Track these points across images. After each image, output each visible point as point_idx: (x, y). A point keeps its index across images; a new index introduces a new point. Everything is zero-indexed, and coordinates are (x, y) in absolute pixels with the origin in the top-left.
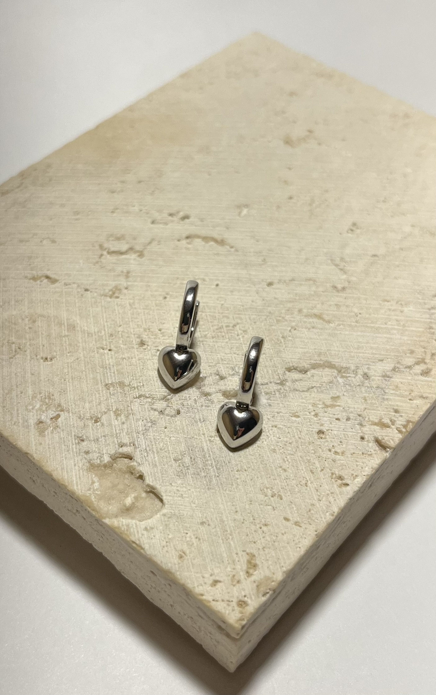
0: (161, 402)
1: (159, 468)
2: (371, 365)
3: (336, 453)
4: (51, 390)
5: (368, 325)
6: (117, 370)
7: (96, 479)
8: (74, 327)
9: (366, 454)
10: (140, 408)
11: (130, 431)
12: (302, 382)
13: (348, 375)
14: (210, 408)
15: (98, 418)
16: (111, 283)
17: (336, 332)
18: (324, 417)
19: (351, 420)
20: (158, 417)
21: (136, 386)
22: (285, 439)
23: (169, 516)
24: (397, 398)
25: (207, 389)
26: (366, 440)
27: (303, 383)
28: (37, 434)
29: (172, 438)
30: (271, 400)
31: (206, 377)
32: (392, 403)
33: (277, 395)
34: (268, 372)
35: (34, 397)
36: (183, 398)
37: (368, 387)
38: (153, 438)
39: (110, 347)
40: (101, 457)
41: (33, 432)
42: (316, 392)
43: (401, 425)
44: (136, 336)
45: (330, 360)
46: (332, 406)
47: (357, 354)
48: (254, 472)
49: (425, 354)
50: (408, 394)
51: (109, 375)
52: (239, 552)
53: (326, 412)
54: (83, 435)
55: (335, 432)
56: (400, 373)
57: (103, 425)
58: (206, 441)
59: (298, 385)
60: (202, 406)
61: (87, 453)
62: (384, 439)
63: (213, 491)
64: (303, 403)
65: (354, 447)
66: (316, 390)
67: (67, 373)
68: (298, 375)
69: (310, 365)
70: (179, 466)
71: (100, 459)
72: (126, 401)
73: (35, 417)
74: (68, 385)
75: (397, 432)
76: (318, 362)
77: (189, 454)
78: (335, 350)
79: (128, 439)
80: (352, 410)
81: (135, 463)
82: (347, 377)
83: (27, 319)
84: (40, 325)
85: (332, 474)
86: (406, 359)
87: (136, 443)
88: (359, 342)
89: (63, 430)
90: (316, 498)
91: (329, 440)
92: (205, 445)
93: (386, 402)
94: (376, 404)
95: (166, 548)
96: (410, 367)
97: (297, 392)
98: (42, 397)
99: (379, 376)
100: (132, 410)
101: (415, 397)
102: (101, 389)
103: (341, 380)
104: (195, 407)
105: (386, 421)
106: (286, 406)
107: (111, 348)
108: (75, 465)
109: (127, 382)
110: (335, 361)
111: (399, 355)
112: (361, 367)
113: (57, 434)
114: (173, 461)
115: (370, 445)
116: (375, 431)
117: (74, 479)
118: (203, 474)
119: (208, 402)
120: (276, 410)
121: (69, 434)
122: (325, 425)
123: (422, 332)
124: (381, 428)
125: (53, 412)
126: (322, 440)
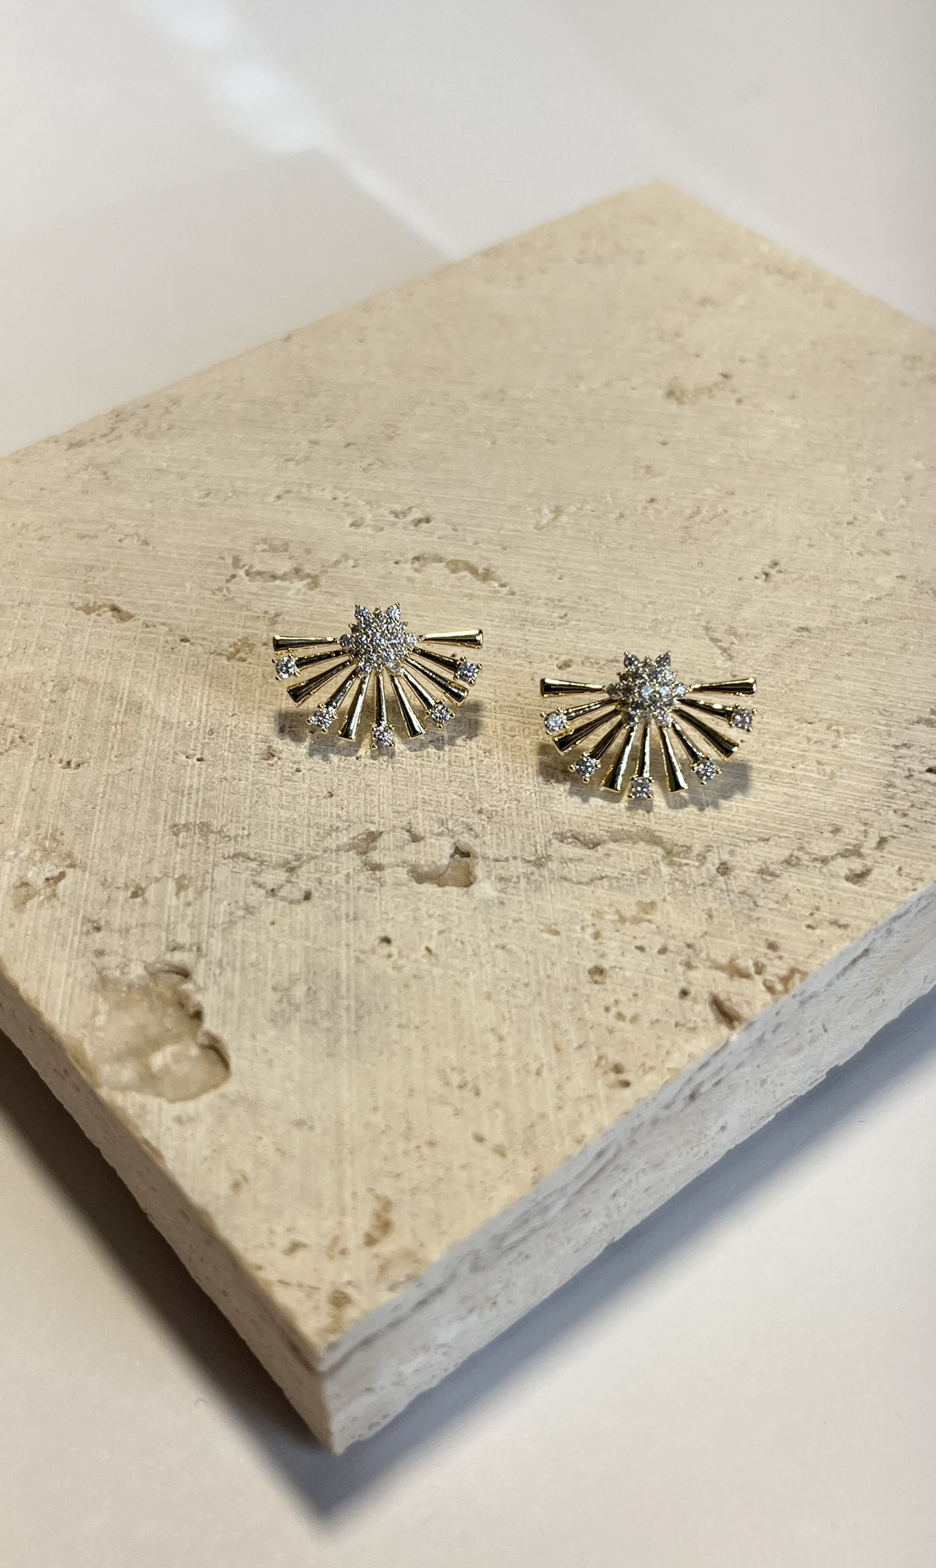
0: (277, 871)
1: (238, 1001)
2: (740, 847)
3: (620, 1016)
4: (60, 824)
6: (204, 800)
7: (103, 1007)
8: (140, 708)
9: (683, 1025)
10: (229, 878)
11: (196, 920)
12: (582, 864)
13: (684, 861)
14: (375, 895)
15: (141, 888)
16: (235, 629)
18: (612, 939)
19: (668, 953)
20: (262, 899)
21: (232, 835)
22: (517, 975)
23: (233, 1099)
24: (781, 919)
25: (376, 857)
26: (690, 997)
27: (583, 867)
28: (11, 905)
29: (281, 946)
30: (505, 893)
31: (382, 832)
32: (768, 929)
33: (523, 885)
35: (23, 834)
36: (325, 869)
37: (722, 890)
38: (241, 940)
39: (202, 754)
40: (126, 965)
42: (606, 887)
43: (777, 975)
44: (259, 736)
46: (636, 921)
47: (716, 822)
48: (432, 1033)
49: (865, 837)
50: (808, 914)
51: (185, 807)
52: (358, 1190)
53: (618, 931)
54: (100, 918)
55: (628, 974)
56: (800, 869)
57: (146, 902)
58: (348, 960)
59: (571, 870)
60: (359, 888)
61: (100, 953)
62: (730, 1000)
63: (340, 1060)
64: (573, 906)
65: (661, 1009)
66: (607, 884)
67: (101, 795)
68: (577, 850)
69: (607, 832)
70: (280, 1001)
71: (122, 969)
72: (206, 862)
73: (16, 871)
74: (97, 818)
75: (764, 988)
76: (625, 828)
77: (307, 981)
79: (188, 935)
80: (674, 931)
81: (191, 988)
82: (680, 865)
83: (51, 684)
84: (73, 698)
85: (600, 1058)
86: (821, 843)
87: (204, 947)
89: (63, 904)
90: (552, 1102)
91: (611, 988)
92: (344, 965)
93: (754, 925)
94: (731, 926)
95: (209, 1163)
96: (824, 861)
97: (566, 884)
98: (39, 834)
99: (752, 871)
100: (213, 880)
101: (821, 922)
102: (160, 833)
103: (665, 869)
104: (344, 890)
105: (747, 964)
106: (536, 908)
107: (204, 757)
108: (68, 975)
109: (216, 824)
111: (806, 831)
112: (718, 847)
113: (49, 911)
114: (269, 992)
115: (699, 1008)
116: (714, 981)
117: (59, 1001)
118: (325, 1024)
119: (373, 882)
120: (513, 915)
121: (74, 912)
122: (611, 957)
123: (870, 792)
124: (732, 976)
125: (53, 867)
126: (597, 987)
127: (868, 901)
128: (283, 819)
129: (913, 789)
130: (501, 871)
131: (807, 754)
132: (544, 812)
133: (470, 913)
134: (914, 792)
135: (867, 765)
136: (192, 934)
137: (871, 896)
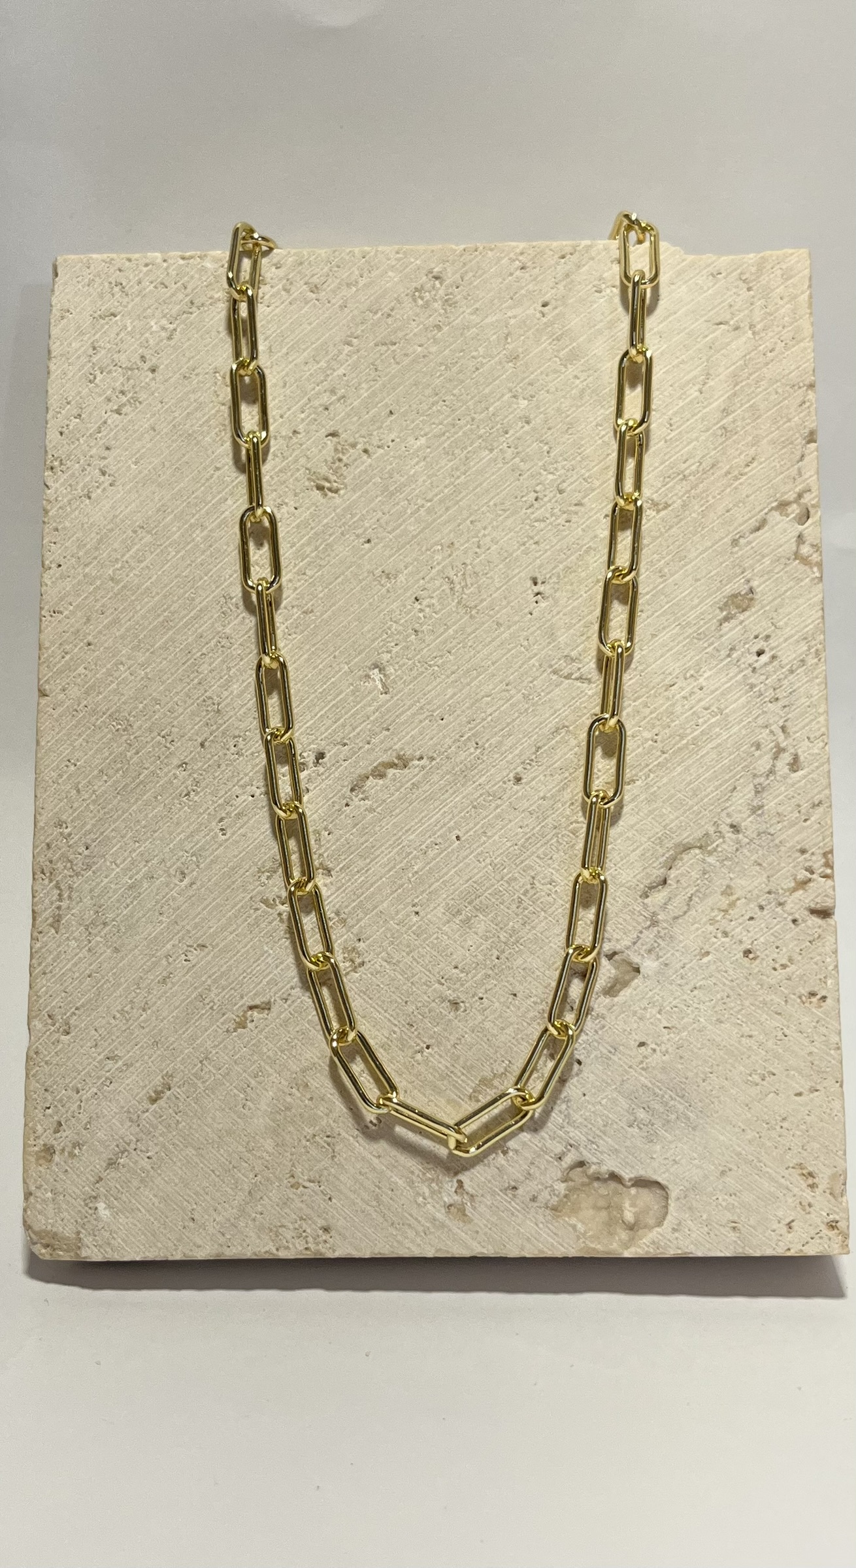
1: (623, 1150)
2: (728, 807)
3: (784, 966)
5: (679, 745)
6: (463, 1068)
7: (573, 1221)
12: (673, 900)
13: (714, 845)
17: (652, 790)
18: (733, 930)
19: (765, 908)
21: (503, 1071)
22: (719, 996)
23: (683, 1196)
24: (790, 832)
26: (800, 921)
27: (676, 902)
28: (461, 1224)
29: (604, 1102)
30: (661, 957)
32: (791, 843)
33: (662, 944)
34: (625, 920)
35: (411, 1183)
37: (748, 844)
38: (582, 1120)
39: (424, 1043)
40: (554, 1191)
41: (455, 1225)
42: (699, 901)
43: (821, 866)
44: (437, 1000)
45: (677, 840)
46: (732, 905)
47: (701, 804)
48: (720, 1068)
49: (775, 735)
50: (798, 815)
52: (783, 1174)
53: (732, 920)
54: (509, 1183)
55: (762, 940)
56: (768, 790)
57: (516, 1151)
58: (640, 1074)
59: (673, 910)
60: (596, 1032)
61: (534, 1199)
62: (815, 904)
63: (701, 1126)
64: (697, 929)
65: (795, 942)
66: (697, 899)
68: (661, 894)
69: (662, 867)
70: (640, 1128)
71: (554, 1195)
73: (437, 1206)
75: (823, 880)
76: (667, 855)
77: (639, 1106)
78: (672, 821)
79: (558, 1144)
80: (756, 891)
81: (594, 1167)
82: (715, 850)
83: (294, 1090)
85: (800, 997)
86: (759, 762)
87: (572, 1142)
88: (689, 784)
89: (482, 1195)
91: (763, 956)
92: (643, 1079)
93: (783, 849)
94: (775, 861)
95: (712, 1234)
96: (771, 772)
97: (680, 920)
99: (749, 816)
101: (808, 812)
103: (711, 860)
104: (592, 1041)
105: (803, 874)
106: (683, 950)
107: (428, 1043)
108: (537, 1225)
109: (489, 1074)
110: (686, 837)
111: (746, 763)
112: (720, 819)
113: (482, 1205)
114: (630, 1130)
115: (809, 923)
116: (800, 900)
117: (552, 1242)
118: (673, 1117)
119: (598, 1021)
120: (678, 965)
121: (494, 1194)
122: (745, 939)
123: (747, 703)
124: (804, 889)
125: (450, 1184)
126: (758, 961)
127: (814, 775)
128: (513, 1035)
129: (764, 677)
130: (644, 947)
131: (694, 709)
132: (623, 889)
133: (660, 987)
134: (767, 679)
135: (729, 684)
136: (560, 1143)
137: (813, 771)
